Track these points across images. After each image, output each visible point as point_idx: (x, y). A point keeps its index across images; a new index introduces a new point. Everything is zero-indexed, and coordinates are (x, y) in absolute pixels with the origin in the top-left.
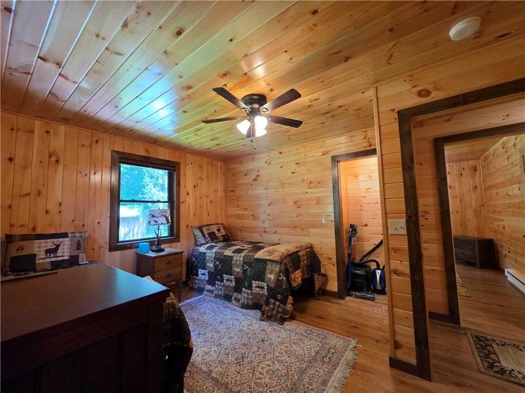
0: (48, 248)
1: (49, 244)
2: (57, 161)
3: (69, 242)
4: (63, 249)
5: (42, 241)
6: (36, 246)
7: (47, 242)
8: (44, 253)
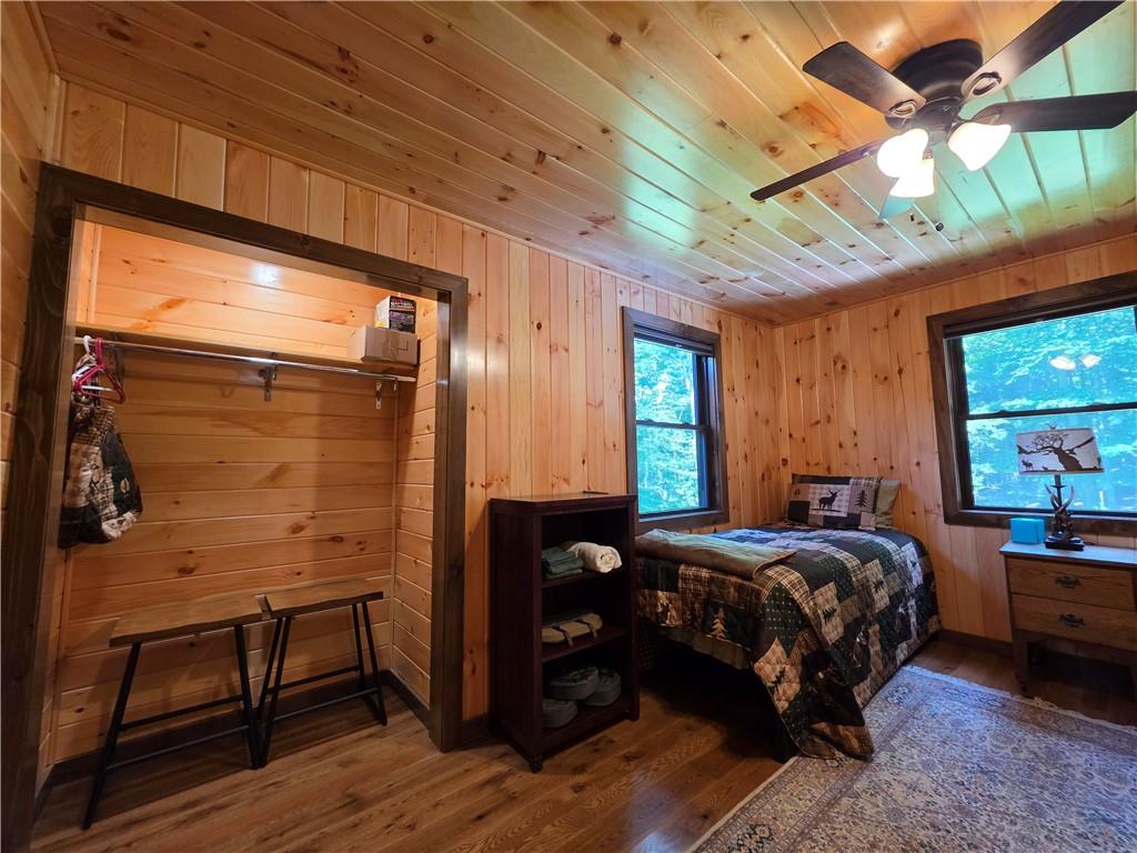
0: (823, 496)
1: (824, 490)
2: (844, 367)
3: (849, 492)
4: (840, 501)
5: (818, 485)
6: (811, 491)
7: (822, 488)
8: (818, 502)
